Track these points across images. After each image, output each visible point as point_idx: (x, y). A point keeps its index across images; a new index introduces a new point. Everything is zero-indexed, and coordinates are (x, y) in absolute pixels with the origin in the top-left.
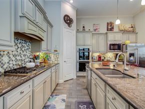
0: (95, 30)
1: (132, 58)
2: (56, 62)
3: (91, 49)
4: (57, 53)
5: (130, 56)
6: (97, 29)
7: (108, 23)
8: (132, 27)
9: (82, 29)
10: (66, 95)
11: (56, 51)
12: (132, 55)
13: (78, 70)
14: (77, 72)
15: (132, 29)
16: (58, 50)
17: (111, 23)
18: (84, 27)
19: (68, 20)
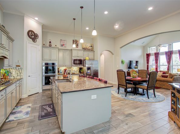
0: (62, 45)
1: (89, 71)
2: (19, 77)
3: (56, 64)
4: (19, 68)
5: (88, 70)
6: (64, 45)
7: (73, 40)
8: (91, 46)
9: (48, 44)
10: (31, 104)
11: (19, 66)
12: (89, 69)
13: (44, 84)
14: (43, 85)
15: (91, 48)
16: (20, 65)
17: (76, 41)
18: (50, 42)
19: (32, 36)
